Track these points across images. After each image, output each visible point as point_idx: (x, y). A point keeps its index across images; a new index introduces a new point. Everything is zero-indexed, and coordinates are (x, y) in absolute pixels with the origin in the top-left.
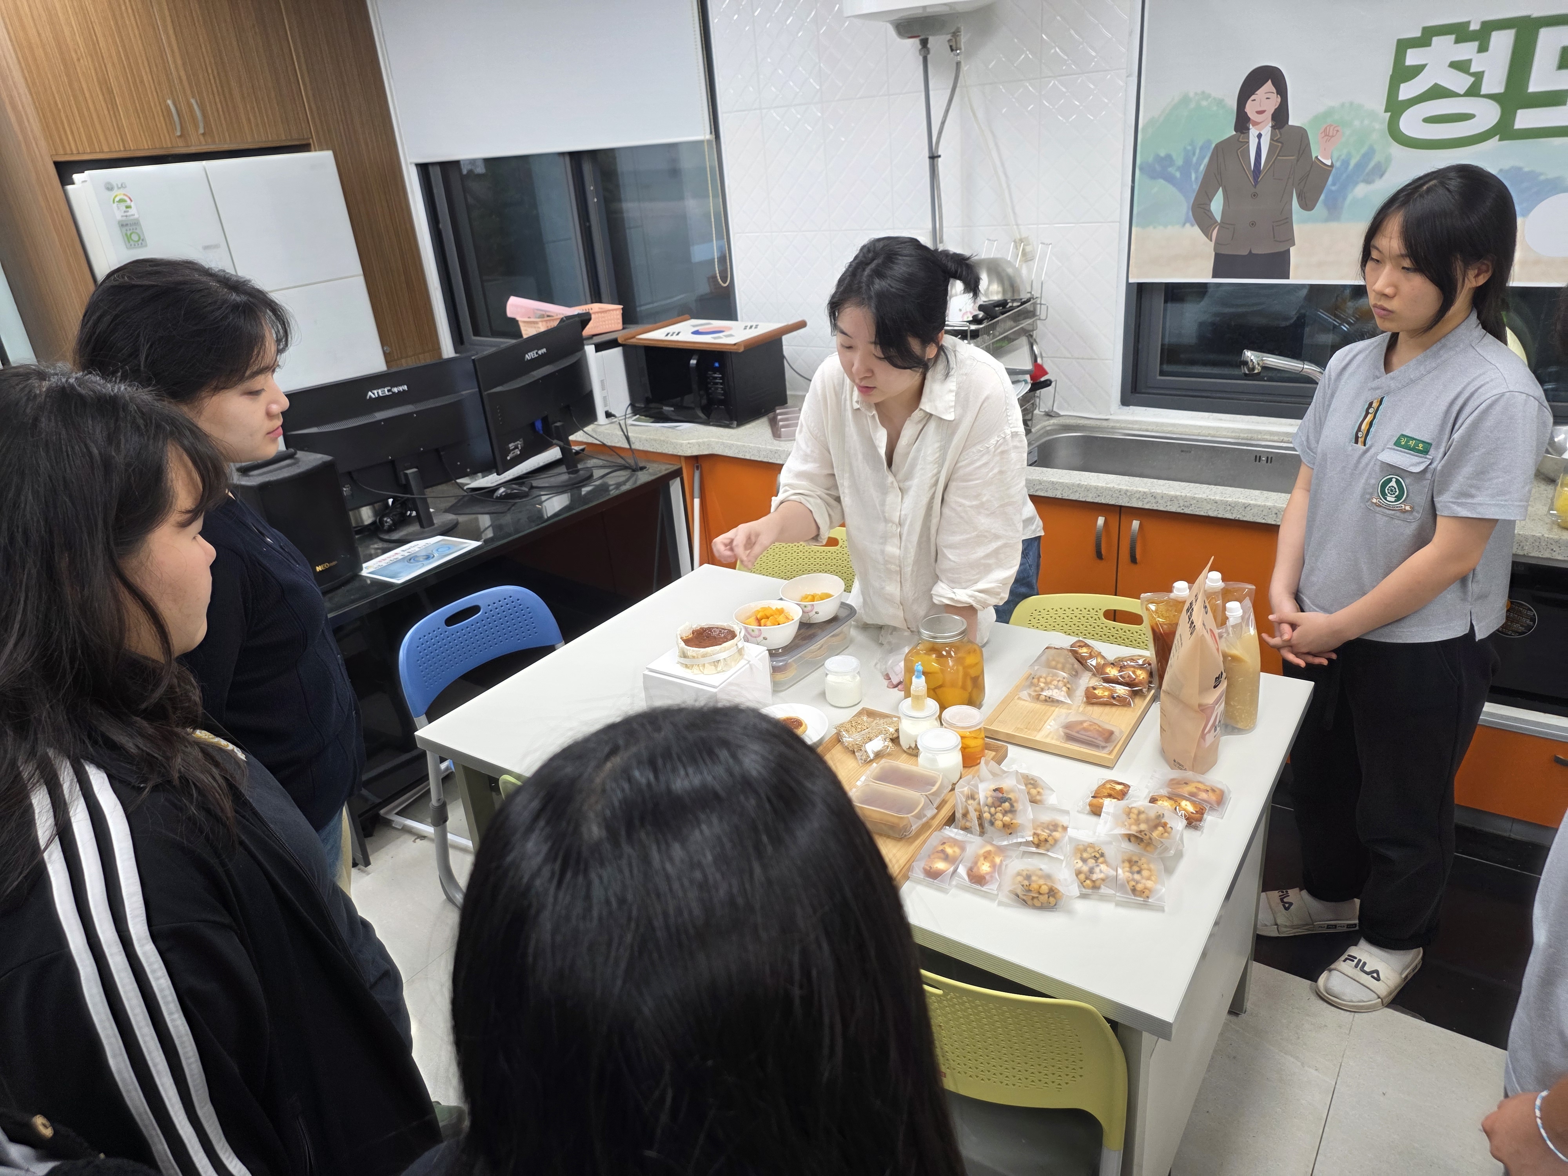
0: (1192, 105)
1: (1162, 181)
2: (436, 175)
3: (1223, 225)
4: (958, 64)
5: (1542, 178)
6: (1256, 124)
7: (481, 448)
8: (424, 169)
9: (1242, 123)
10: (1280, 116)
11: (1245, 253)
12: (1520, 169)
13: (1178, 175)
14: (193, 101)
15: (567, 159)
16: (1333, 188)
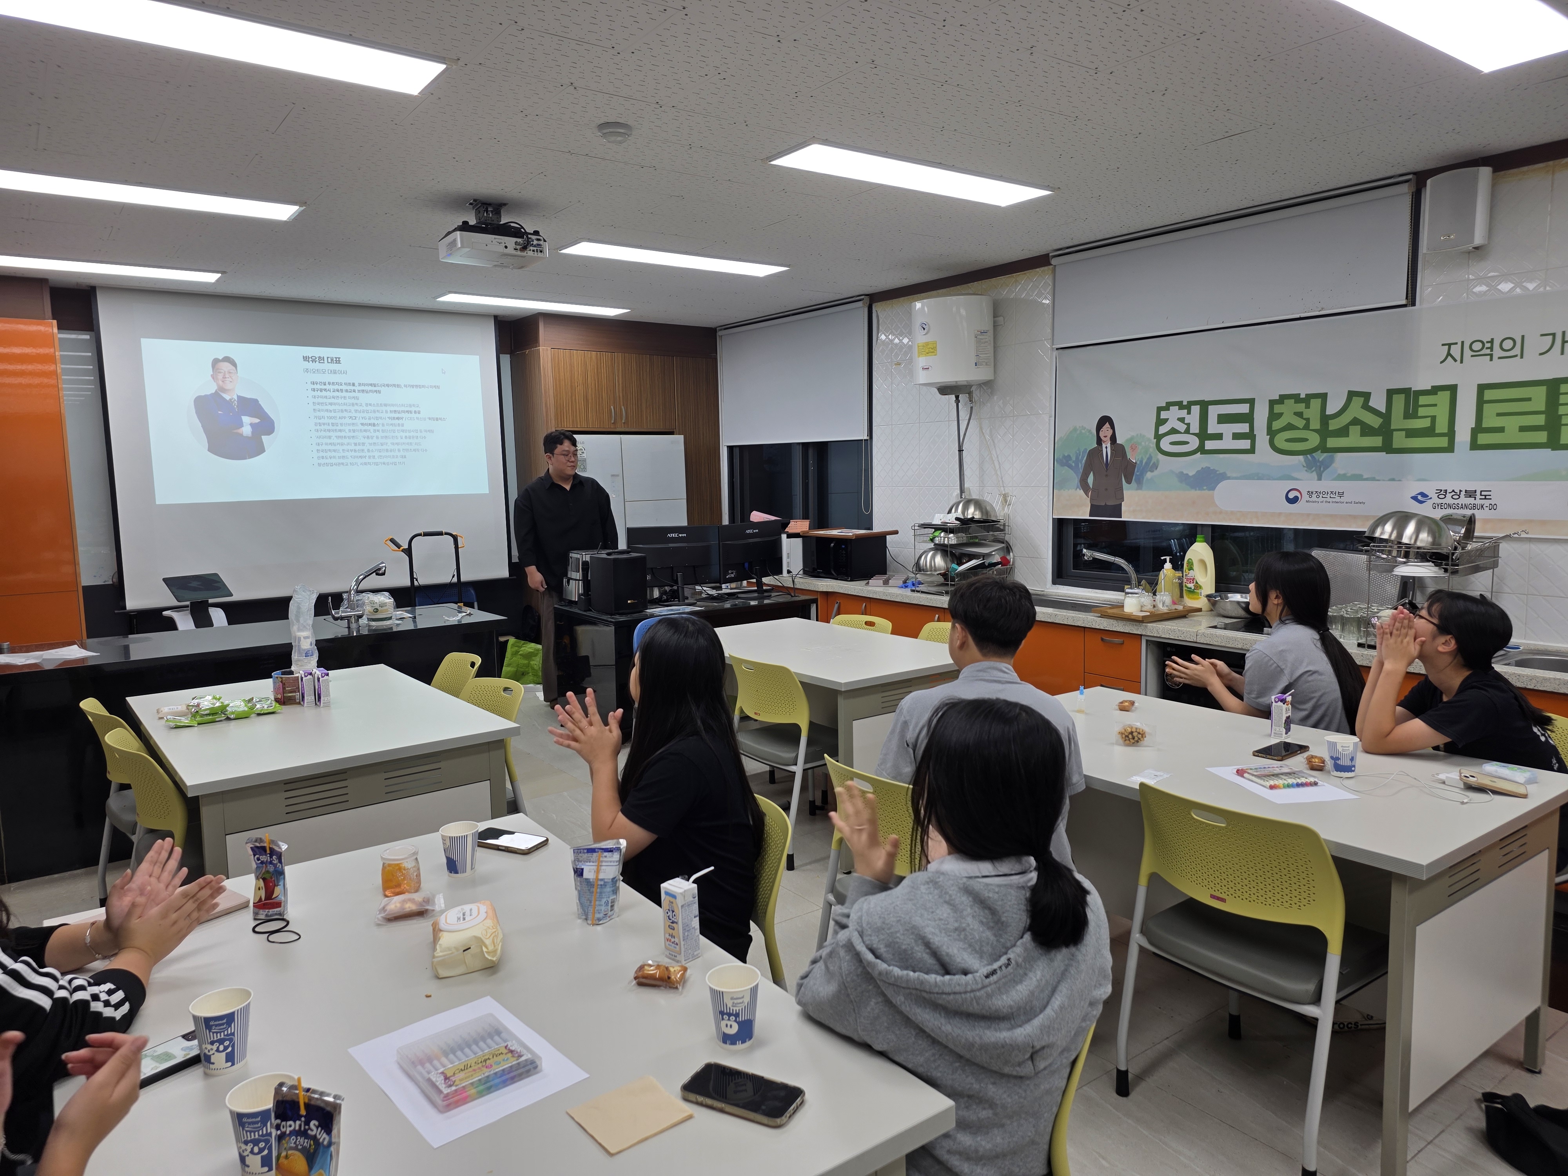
0: (1078, 432)
1: (1066, 467)
2: (737, 452)
3: (1094, 490)
4: (972, 408)
5: (1218, 472)
6: (1104, 442)
7: (715, 571)
8: (731, 449)
9: (1099, 441)
10: (1113, 439)
11: (1104, 504)
12: (1209, 468)
13: (1073, 464)
14: (623, 407)
15: (801, 446)
16: (1138, 474)
